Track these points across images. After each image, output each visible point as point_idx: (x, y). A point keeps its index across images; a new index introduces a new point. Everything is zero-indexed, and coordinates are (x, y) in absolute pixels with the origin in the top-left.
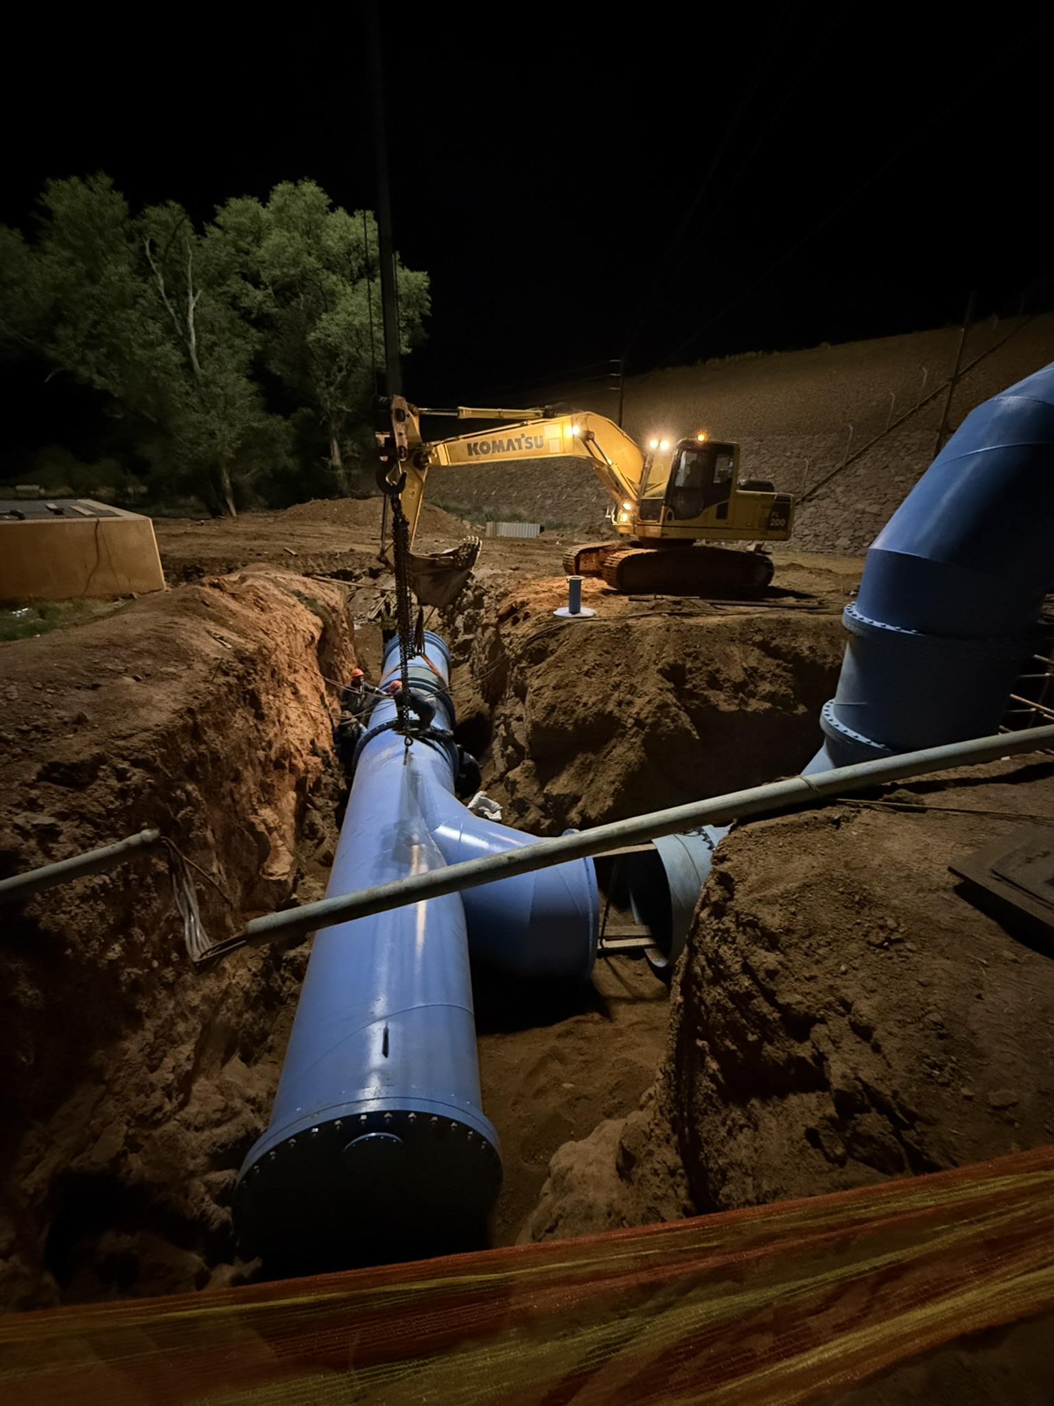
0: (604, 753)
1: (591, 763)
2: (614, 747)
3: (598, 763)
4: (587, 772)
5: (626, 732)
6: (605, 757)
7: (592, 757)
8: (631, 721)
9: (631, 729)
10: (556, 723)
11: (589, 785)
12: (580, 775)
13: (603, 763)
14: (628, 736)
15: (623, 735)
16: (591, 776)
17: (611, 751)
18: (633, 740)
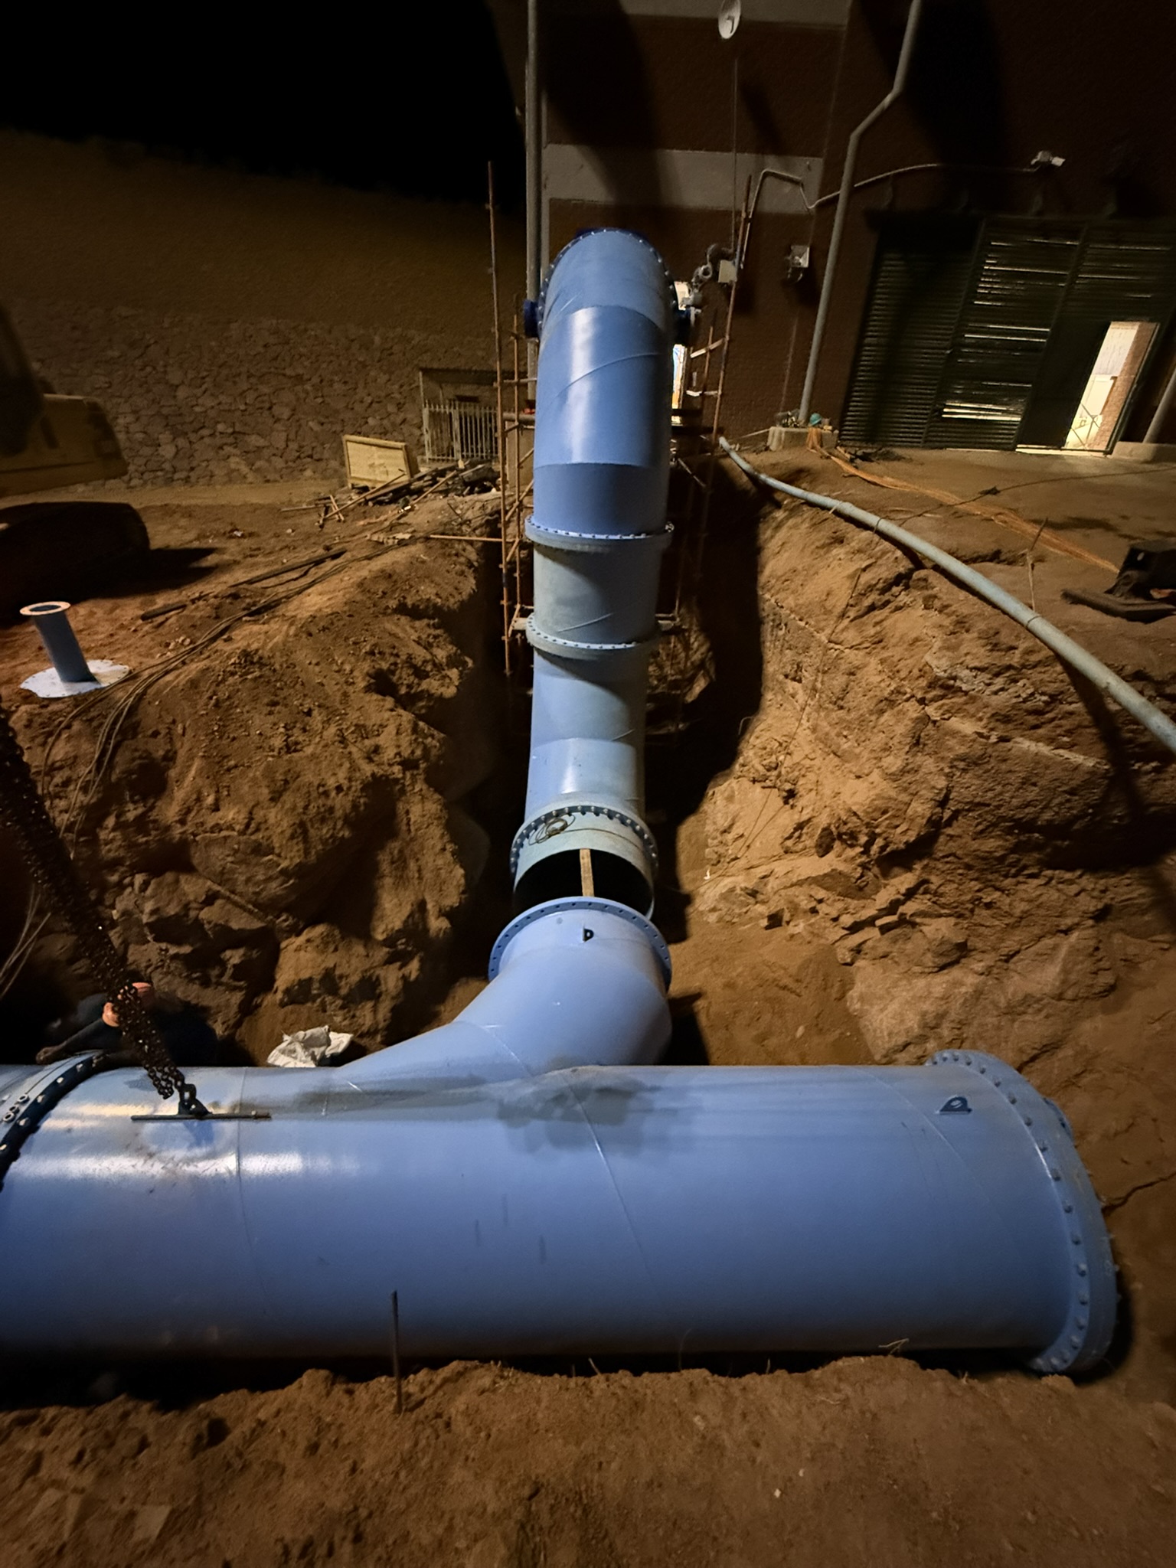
0: (404, 828)
1: (401, 851)
2: (407, 812)
3: (408, 844)
4: (405, 867)
5: (403, 784)
6: (409, 831)
7: (395, 846)
8: (397, 769)
9: (404, 778)
10: (324, 842)
11: (420, 878)
12: (401, 877)
13: (412, 840)
14: (409, 789)
15: (403, 792)
16: (412, 865)
17: (409, 820)
18: (417, 789)
